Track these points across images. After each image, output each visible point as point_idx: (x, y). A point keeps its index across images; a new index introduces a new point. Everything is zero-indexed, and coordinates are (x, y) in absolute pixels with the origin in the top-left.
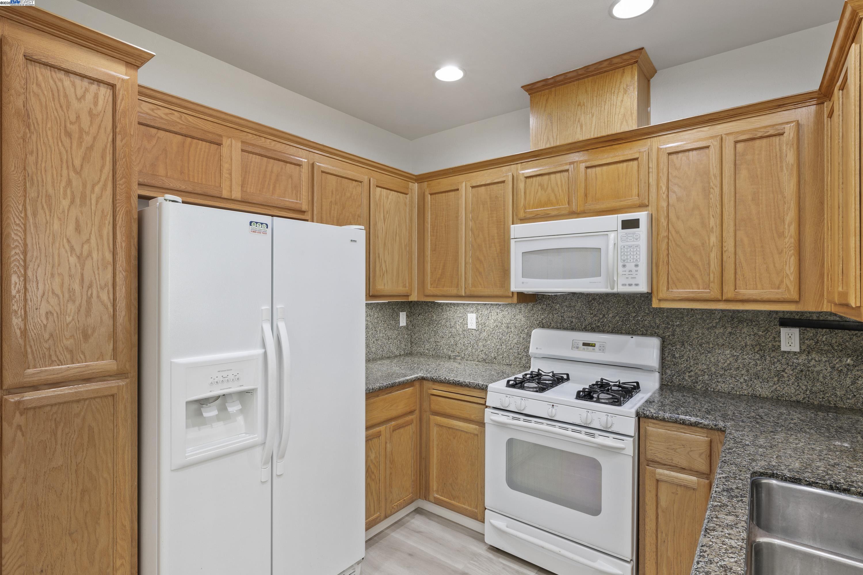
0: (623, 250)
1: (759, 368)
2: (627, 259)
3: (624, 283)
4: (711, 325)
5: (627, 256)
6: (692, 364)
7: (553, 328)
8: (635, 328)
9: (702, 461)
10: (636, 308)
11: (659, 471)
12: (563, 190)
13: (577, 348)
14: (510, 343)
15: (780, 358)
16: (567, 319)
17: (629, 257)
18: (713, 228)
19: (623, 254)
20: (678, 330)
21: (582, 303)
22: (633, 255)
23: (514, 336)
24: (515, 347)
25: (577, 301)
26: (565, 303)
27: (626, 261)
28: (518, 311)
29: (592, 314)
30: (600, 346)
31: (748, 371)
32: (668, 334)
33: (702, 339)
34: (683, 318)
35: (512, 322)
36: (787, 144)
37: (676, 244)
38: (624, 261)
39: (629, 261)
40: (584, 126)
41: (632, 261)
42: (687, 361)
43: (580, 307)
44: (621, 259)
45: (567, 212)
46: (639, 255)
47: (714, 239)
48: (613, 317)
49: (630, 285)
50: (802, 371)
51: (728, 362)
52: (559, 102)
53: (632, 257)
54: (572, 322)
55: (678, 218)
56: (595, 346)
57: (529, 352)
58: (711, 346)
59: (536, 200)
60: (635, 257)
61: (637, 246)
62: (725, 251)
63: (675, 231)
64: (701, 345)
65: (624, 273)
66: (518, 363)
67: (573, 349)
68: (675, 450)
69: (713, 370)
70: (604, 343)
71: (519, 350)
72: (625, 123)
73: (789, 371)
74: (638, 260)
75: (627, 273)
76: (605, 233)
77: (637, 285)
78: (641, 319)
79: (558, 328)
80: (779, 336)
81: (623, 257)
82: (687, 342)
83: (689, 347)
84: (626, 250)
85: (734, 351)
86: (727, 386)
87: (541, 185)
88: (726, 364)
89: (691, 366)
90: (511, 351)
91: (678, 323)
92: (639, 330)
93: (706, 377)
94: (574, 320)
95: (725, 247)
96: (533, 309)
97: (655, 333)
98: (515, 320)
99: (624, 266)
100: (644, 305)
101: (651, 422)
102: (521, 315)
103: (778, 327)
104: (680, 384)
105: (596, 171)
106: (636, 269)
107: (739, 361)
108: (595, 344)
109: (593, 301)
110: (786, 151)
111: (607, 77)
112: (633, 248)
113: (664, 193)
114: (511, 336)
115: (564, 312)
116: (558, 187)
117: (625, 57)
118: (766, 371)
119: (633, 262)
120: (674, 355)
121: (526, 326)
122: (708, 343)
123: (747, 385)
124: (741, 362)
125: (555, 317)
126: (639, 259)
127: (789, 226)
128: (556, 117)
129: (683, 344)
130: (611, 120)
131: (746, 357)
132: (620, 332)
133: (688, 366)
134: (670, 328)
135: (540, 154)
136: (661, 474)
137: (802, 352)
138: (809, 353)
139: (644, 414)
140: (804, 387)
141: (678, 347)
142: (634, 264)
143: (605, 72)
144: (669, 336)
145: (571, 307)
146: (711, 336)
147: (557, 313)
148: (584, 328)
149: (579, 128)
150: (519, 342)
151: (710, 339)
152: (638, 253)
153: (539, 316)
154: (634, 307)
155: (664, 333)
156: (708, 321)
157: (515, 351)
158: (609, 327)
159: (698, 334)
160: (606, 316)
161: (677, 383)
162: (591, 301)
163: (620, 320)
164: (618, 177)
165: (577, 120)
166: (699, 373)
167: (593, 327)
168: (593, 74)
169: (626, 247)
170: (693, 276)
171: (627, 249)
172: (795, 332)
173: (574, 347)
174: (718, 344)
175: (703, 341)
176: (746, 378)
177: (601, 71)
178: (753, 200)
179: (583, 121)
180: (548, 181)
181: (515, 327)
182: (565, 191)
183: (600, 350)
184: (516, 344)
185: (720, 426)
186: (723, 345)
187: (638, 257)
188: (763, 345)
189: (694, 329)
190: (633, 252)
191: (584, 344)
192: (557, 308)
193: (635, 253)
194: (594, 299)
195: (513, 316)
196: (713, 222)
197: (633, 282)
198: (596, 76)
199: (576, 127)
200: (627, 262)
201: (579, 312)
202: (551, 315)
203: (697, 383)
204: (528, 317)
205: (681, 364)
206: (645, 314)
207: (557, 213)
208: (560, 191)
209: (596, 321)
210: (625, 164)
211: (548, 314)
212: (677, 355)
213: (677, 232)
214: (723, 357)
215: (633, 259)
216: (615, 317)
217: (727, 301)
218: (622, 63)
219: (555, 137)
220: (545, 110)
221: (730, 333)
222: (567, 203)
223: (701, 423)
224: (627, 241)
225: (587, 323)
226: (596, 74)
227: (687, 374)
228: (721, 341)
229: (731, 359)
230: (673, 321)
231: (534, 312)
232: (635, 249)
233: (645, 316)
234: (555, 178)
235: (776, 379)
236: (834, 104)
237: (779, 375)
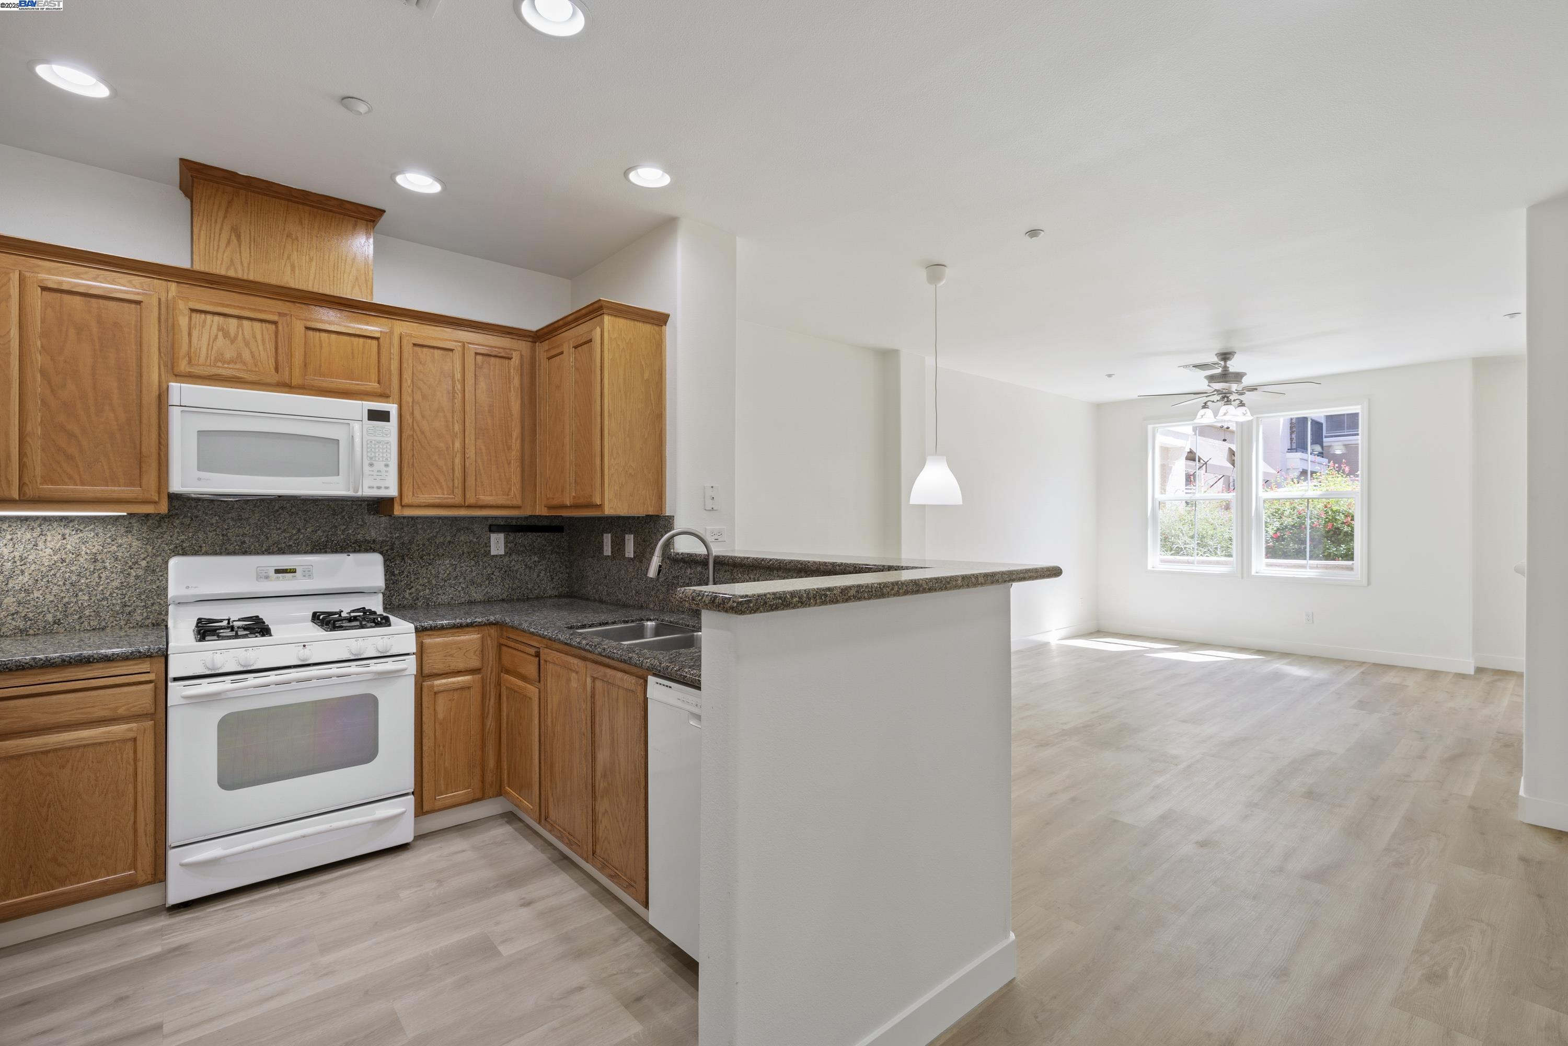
0: (369, 446)
1: (474, 574)
2: (375, 457)
3: (371, 485)
4: (431, 535)
5: (375, 453)
6: (412, 580)
7: (206, 554)
8: (345, 544)
9: (476, 658)
10: (346, 519)
11: (437, 682)
12: (265, 349)
13: (267, 577)
14: (101, 588)
15: (490, 562)
16: (233, 539)
17: (377, 455)
18: (457, 433)
19: (369, 450)
20: (397, 543)
21: (263, 514)
22: (383, 453)
23: (114, 575)
24: (115, 595)
25: (253, 511)
26: (230, 515)
27: (374, 459)
28: (123, 530)
29: (280, 529)
30: (304, 571)
31: (465, 579)
32: (386, 548)
33: (423, 551)
34: (402, 528)
35: (105, 550)
36: (514, 369)
37: (421, 445)
38: (371, 458)
39: (377, 459)
40: (297, 269)
41: (381, 459)
42: (407, 577)
43: (259, 520)
44: (367, 456)
45: (275, 382)
46: (390, 453)
47: (458, 445)
48: (313, 531)
49: (379, 488)
50: (506, 572)
51: (448, 572)
52: (253, 215)
53: (381, 455)
54: (244, 542)
55: (423, 417)
56: (295, 572)
57: (169, 596)
58: (432, 557)
59: (214, 351)
60: (385, 455)
61: (387, 443)
62: (468, 458)
63: (420, 431)
64: (421, 558)
65: (371, 473)
66: (123, 623)
67: (262, 579)
68: (452, 655)
69: (434, 582)
70: (309, 567)
71: (126, 599)
72: (357, 287)
73: (497, 573)
74: (389, 459)
75: (375, 473)
76: (345, 422)
77: (387, 488)
78: (353, 532)
79: (215, 553)
80: (490, 542)
81: (369, 454)
82: (407, 556)
83: (409, 561)
84: (373, 446)
85: (452, 560)
86: (447, 597)
87: (220, 329)
88: (446, 575)
89: (411, 582)
90: (105, 603)
91: (397, 535)
92: (351, 546)
93: (427, 591)
94: (247, 539)
95: (468, 454)
96: (159, 526)
97: (371, 548)
98: (114, 547)
99: (371, 465)
100: (357, 516)
101: (426, 635)
102: (129, 536)
103: (489, 533)
104: (400, 605)
105: (320, 337)
106: (387, 469)
107: (457, 570)
108: (296, 569)
109: (280, 511)
110: (513, 374)
111: (333, 220)
112: (383, 445)
113: (409, 387)
114: (103, 576)
115: (228, 529)
116: (256, 341)
117: (361, 209)
118: (480, 576)
119: (383, 461)
120: (394, 572)
121: (142, 556)
122: (429, 554)
123: (464, 593)
124: (459, 571)
125: (209, 537)
126: (390, 458)
127: (516, 441)
128: (248, 235)
129: (403, 559)
130: (339, 278)
131: (463, 565)
132: (323, 551)
133: (409, 582)
134: (388, 541)
135: (222, 283)
136: (440, 685)
137: (506, 553)
138: (510, 555)
139: (422, 627)
140: (507, 586)
141: (397, 562)
142: (383, 463)
143: (331, 211)
144: (387, 551)
145: (241, 519)
146: (431, 546)
147: (215, 530)
148: (266, 550)
149: (288, 269)
150: (125, 584)
151: (430, 550)
152: (388, 451)
153: (176, 535)
154: (343, 517)
155: (381, 547)
156: (428, 531)
157: (114, 602)
158: (307, 545)
159: (418, 545)
160: (302, 531)
161: (397, 604)
162: (278, 511)
163: (323, 535)
164: (353, 353)
165: (286, 256)
166: (420, 588)
167: (281, 548)
168: (313, 205)
169: (373, 442)
170: (438, 481)
171: (375, 444)
172: (501, 536)
173: (261, 578)
174: (438, 555)
175: (424, 553)
176: (463, 586)
177: (326, 207)
178: (489, 412)
179: (296, 261)
180: (238, 328)
181: (116, 559)
182: (268, 350)
183: (304, 576)
184: (117, 588)
185: (491, 620)
186: (443, 555)
187: (389, 455)
188: (477, 551)
189: (415, 541)
190: (383, 449)
191: (278, 571)
192: (214, 521)
193: (385, 451)
194: (282, 508)
195: (109, 540)
196: (457, 428)
197: (382, 484)
198: (315, 210)
199: (283, 264)
200: (375, 460)
201: (256, 527)
202: (201, 535)
203: (418, 599)
204: (148, 539)
205: (401, 581)
206: (358, 526)
207: (257, 379)
208: (261, 348)
209: (285, 538)
210: (361, 340)
211: (195, 533)
212: (397, 572)
213: (423, 433)
214: (443, 568)
215: (383, 457)
216: (316, 532)
217: (470, 507)
218: (355, 213)
219: (245, 265)
220: (225, 217)
221: (449, 542)
222: (273, 370)
223: (476, 622)
224: (375, 436)
225: (270, 541)
226: (318, 208)
227: (408, 591)
228: (441, 551)
229: (450, 569)
230: (392, 533)
231: (161, 531)
232: (385, 446)
233: (358, 528)
234: (252, 326)
235: (487, 582)
236: (562, 353)
237: (489, 578)
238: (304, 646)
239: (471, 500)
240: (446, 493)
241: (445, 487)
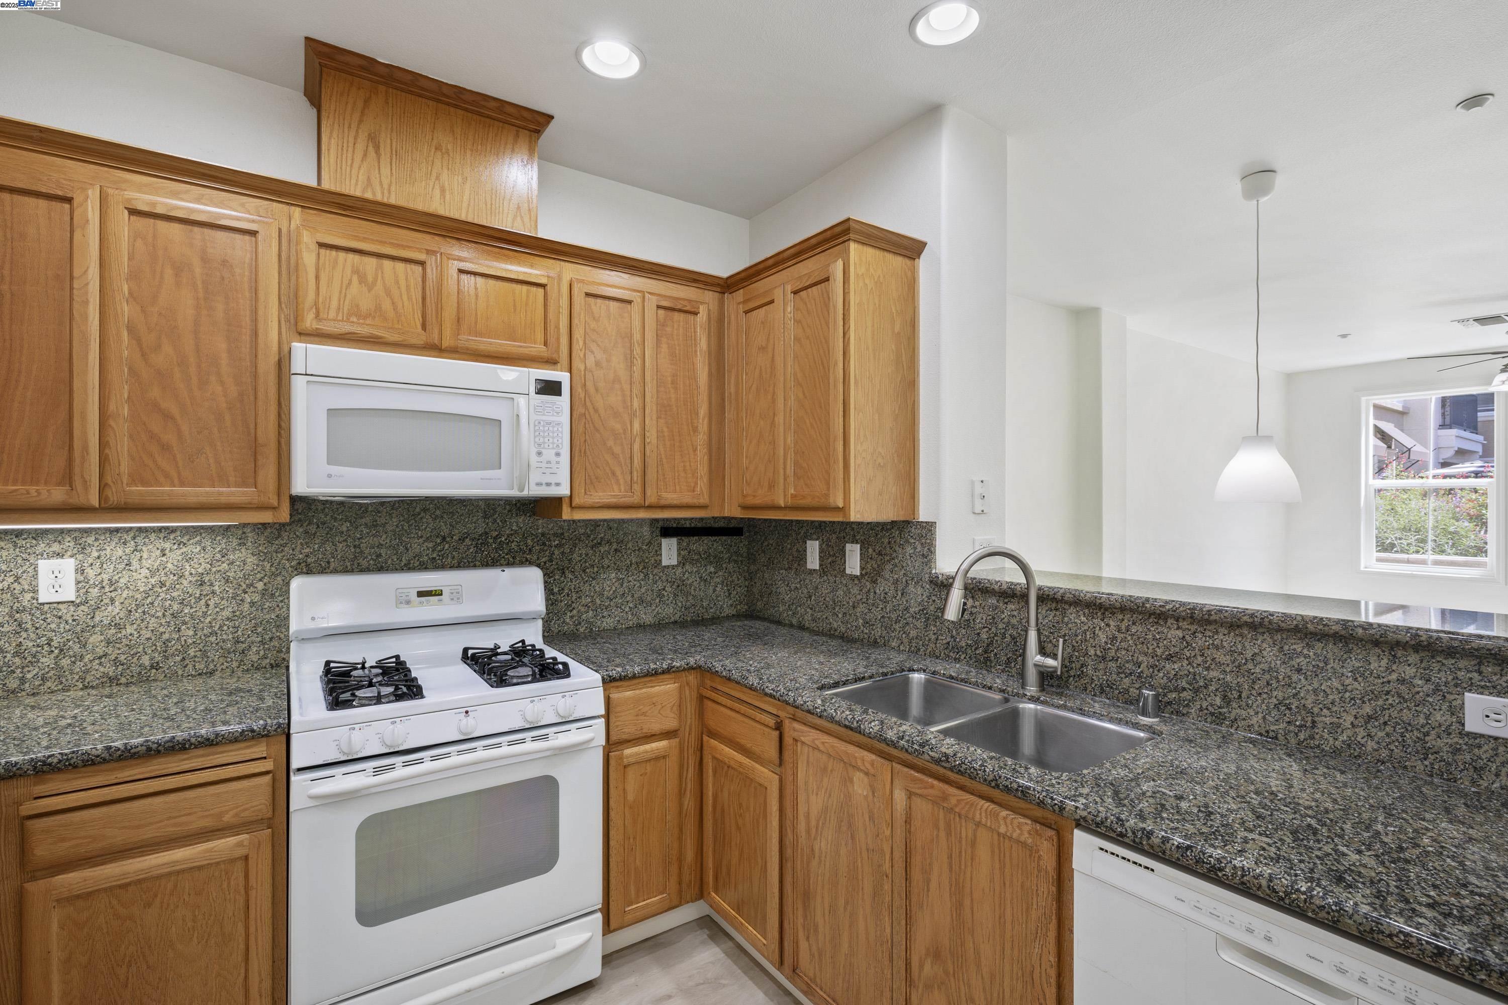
0: (537, 428)
1: (643, 590)
2: (544, 443)
3: (538, 481)
4: (595, 541)
5: (544, 437)
6: (573, 599)
7: (335, 571)
8: (497, 555)
9: (673, 715)
10: (498, 524)
11: (628, 752)
12: (410, 299)
13: (408, 602)
14: (209, 619)
15: (661, 574)
16: (367, 551)
17: (546, 440)
18: (636, 411)
19: (537, 433)
20: (556, 552)
21: (402, 519)
22: (553, 438)
23: (224, 602)
24: (225, 628)
25: (390, 514)
26: (363, 520)
27: (542, 446)
28: (235, 542)
29: (421, 537)
30: (452, 593)
31: (633, 596)
32: (544, 560)
33: (585, 562)
34: (562, 534)
35: (214, 569)
36: (701, 327)
37: (594, 427)
38: (539, 445)
39: (546, 446)
40: (447, 193)
41: (551, 446)
42: (568, 595)
43: (397, 526)
44: (535, 442)
45: (422, 342)
46: (562, 438)
47: (637, 426)
48: (460, 539)
49: (548, 484)
50: (678, 586)
51: (614, 589)
52: (394, 120)
53: (551, 440)
54: (380, 555)
55: (597, 390)
56: (441, 595)
57: (291, 630)
58: (596, 569)
59: (347, 302)
60: (555, 440)
61: (558, 424)
62: (648, 443)
63: (594, 408)
64: (584, 571)
65: (540, 465)
66: (235, 664)
67: (402, 606)
68: (644, 714)
69: (598, 602)
70: (458, 587)
71: (240, 633)
72: (519, 218)
73: (668, 589)
74: (560, 446)
75: (544, 465)
76: (508, 396)
77: (558, 484)
78: (506, 540)
79: (346, 571)
80: (660, 549)
81: (537, 439)
82: (568, 569)
83: (570, 576)
84: (541, 428)
85: (619, 573)
86: (612, 620)
87: (356, 271)
88: (611, 592)
89: (573, 602)
90: (213, 639)
91: (557, 542)
92: (504, 557)
93: (591, 612)
94: (383, 552)
95: (648, 437)
96: (279, 536)
97: (527, 560)
98: (225, 565)
99: (539, 454)
100: (510, 519)
102: (243, 550)
103: (659, 537)
104: (560, 631)
105: (476, 283)
106: (558, 459)
107: (624, 585)
108: (442, 591)
109: (423, 514)
110: (700, 334)
111: (491, 129)
112: (553, 427)
113: (581, 350)
114: (211, 603)
115: (361, 538)
116: (399, 288)
117: (525, 114)
118: (650, 593)
119: (553, 448)
120: (553, 589)
121: (259, 576)
122: (592, 566)
123: (632, 614)
124: (626, 586)
125: (339, 549)
126: (562, 444)
127: (703, 421)
128: (389, 146)
129: (564, 572)
130: (497, 206)
131: (630, 579)
132: (472, 564)
133: (570, 602)
134: (546, 550)
135: (358, 208)
136: (631, 756)
137: (679, 563)
138: (684, 565)
140: (680, 604)
141: (557, 577)
142: (554, 452)
143: (488, 117)
144: (545, 563)
145: (376, 526)
146: (595, 556)
147: (345, 540)
148: (405, 565)
149: (437, 192)
150: (238, 613)
151: (594, 561)
152: (560, 435)
153: (298, 548)
154: (495, 521)
155: (538, 558)
156: (592, 536)
157: (225, 637)
158: (453, 558)
159: (581, 555)
160: (448, 539)
161: (556, 631)
162: (419, 514)
163: (472, 545)
164: (515, 306)
165: (434, 174)
166: (583, 609)
167: (423, 562)
168: (467, 108)
169: (542, 423)
170: (614, 474)
171: (544, 426)
172: (674, 541)
173: (401, 603)
174: (603, 567)
175: (587, 564)
176: (631, 605)
177: (482, 111)
178: (672, 383)
179: (446, 183)
180: (376, 269)
181: (227, 581)
182: (414, 300)
183: (452, 599)
184: (228, 619)
185: (691, 663)
186: (609, 566)
187: (560, 441)
188: (647, 561)
189: (577, 549)
190: (553, 432)
191: (421, 594)
192: (345, 529)
193: (555, 434)
194: (425, 510)
195: (218, 556)
196: (636, 404)
197: (553, 479)
198: (470, 114)
199: (431, 186)
200: (544, 448)
201: (394, 535)
202: (329, 547)
203: (580, 624)
204: (265, 554)
205: (561, 601)
206: (512, 532)
207: (400, 339)
208: (405, 297)
209: (428, 549)
210: (525, 288)
211: (323, 544)
212: (556, 590)
213: (596, 411)
214: (608, 583)
215: (553, 443)
216: (464, 540)
217: (650, 507)
218: (517, 119)
219: (386, 186)
220: (361, 121)
221: (616, 550)
222: (419, 327)
224: (544, 415)
225: (411, 553)
226: (472, 112)
227: (569, 614)
228: (606, 562)
229: (616, 584)
230: (550, 541)
231: (282, 542)
232: (556, 429)
233: (512, 535)
234: (394, 268)
235: (658, 600)
236: (772, 302)
237: (660, 596)
238: (467, 712)
239: (651, 499)
240: (623, 490)
241: (622, 481)
